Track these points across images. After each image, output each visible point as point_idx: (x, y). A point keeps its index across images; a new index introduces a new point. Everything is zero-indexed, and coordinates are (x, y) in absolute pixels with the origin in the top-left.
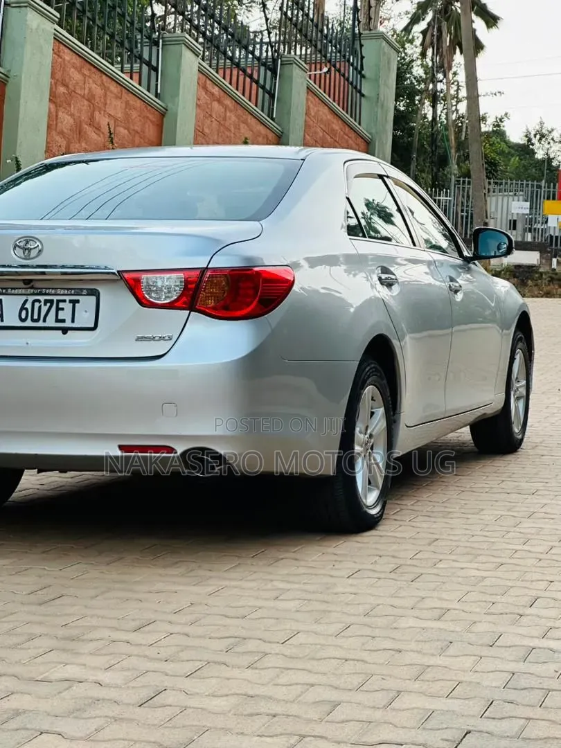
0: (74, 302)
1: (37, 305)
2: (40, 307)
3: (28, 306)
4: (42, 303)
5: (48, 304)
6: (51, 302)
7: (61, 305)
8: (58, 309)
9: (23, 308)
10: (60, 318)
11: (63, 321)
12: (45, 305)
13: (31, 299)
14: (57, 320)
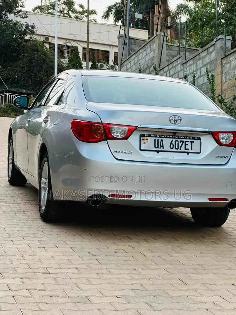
0: (192, 142)
1: (177, 143)
2: (178, 144)
3: (173, 143)
4: (179, 142)
5: (182, 143)
6: (183, 141)
7: (187, 143)
8: (186, 145)
9: (171, 144)
10: (186, 148)
11: (188, 149)
12: (180, 143)
13: (174, 140)
14: (185, 149)
